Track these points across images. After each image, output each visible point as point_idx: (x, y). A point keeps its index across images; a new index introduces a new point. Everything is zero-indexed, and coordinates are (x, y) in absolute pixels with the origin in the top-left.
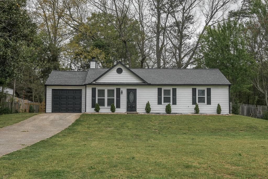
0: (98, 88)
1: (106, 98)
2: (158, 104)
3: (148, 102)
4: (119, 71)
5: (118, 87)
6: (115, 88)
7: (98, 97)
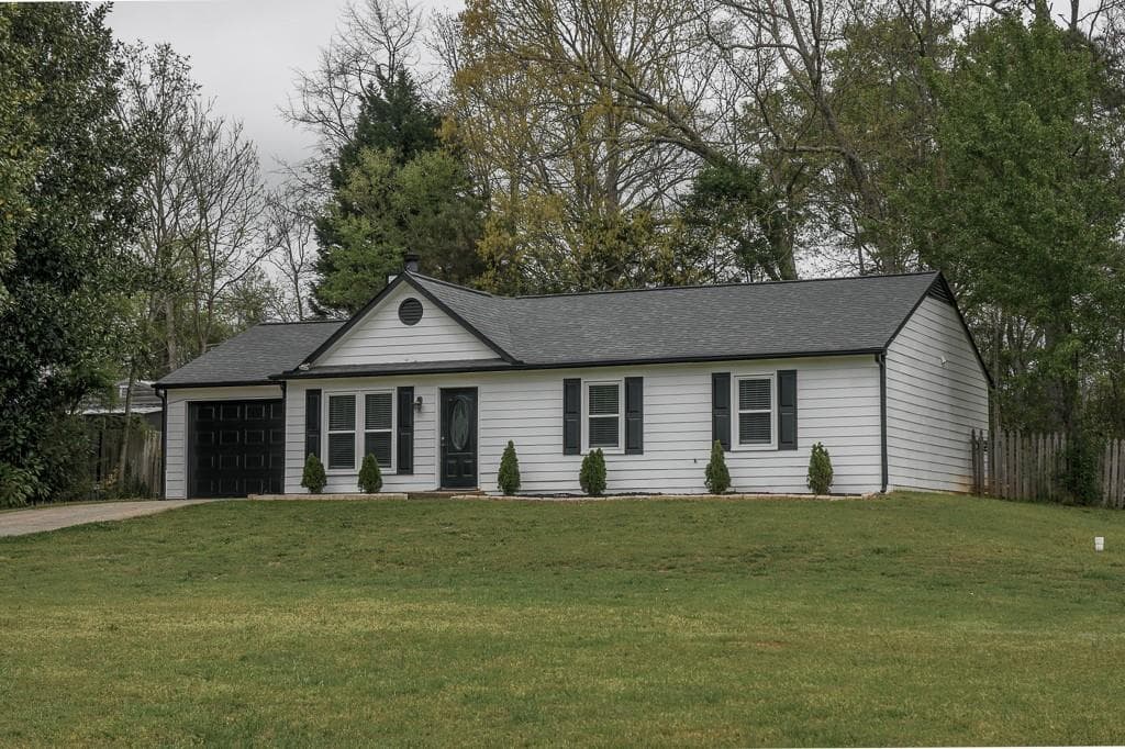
0: (329, 391)
1: (360, 431)
2: (565, 454)
3: (511, 443)
4: (410, 313)
5: (405, 382)
6: (391, 388)
7: (331, 428)
